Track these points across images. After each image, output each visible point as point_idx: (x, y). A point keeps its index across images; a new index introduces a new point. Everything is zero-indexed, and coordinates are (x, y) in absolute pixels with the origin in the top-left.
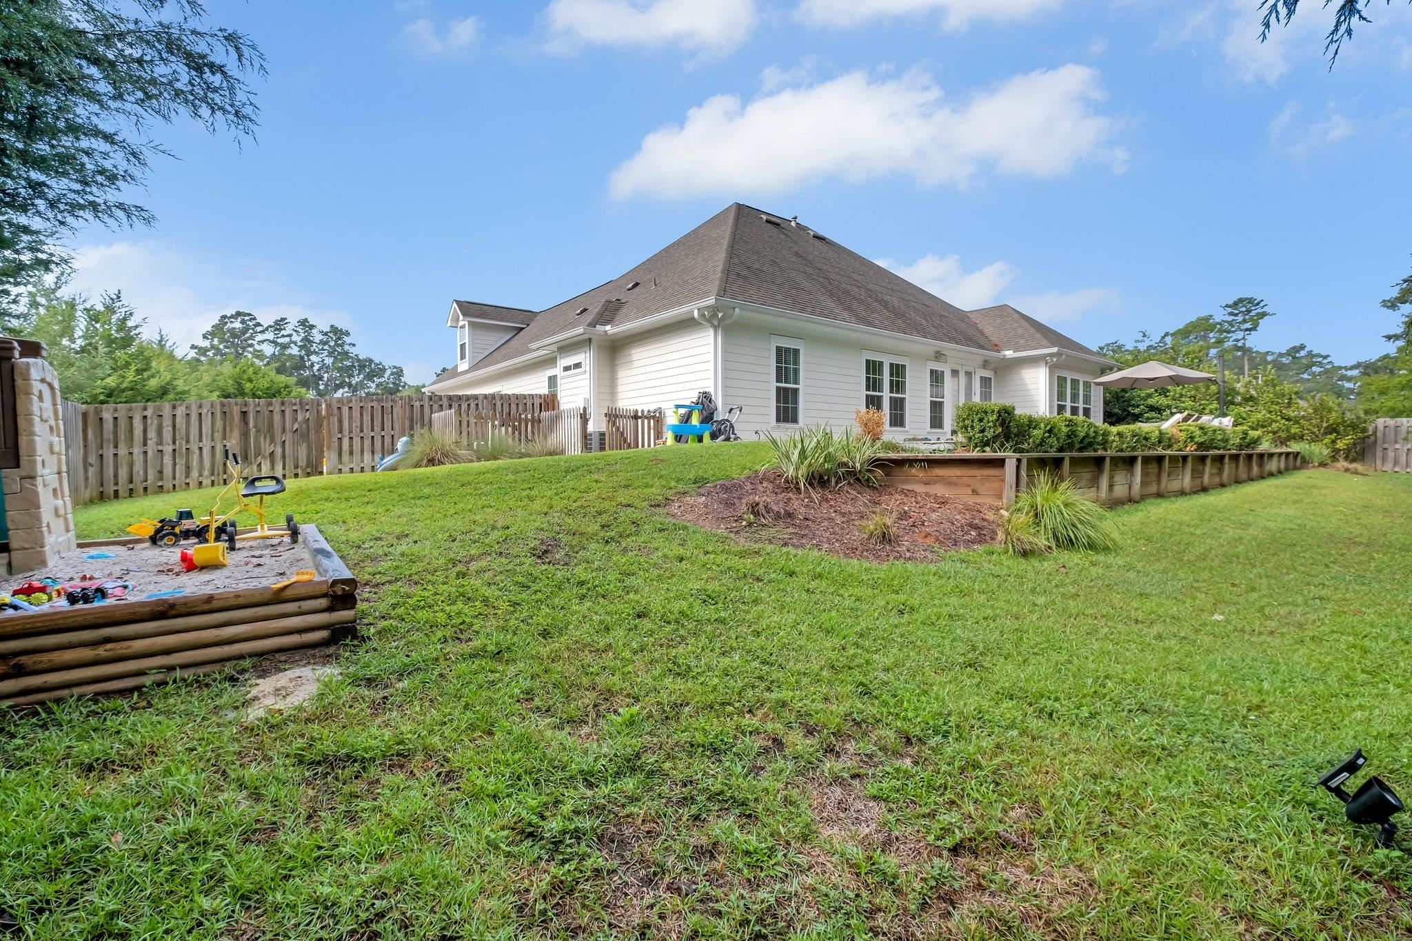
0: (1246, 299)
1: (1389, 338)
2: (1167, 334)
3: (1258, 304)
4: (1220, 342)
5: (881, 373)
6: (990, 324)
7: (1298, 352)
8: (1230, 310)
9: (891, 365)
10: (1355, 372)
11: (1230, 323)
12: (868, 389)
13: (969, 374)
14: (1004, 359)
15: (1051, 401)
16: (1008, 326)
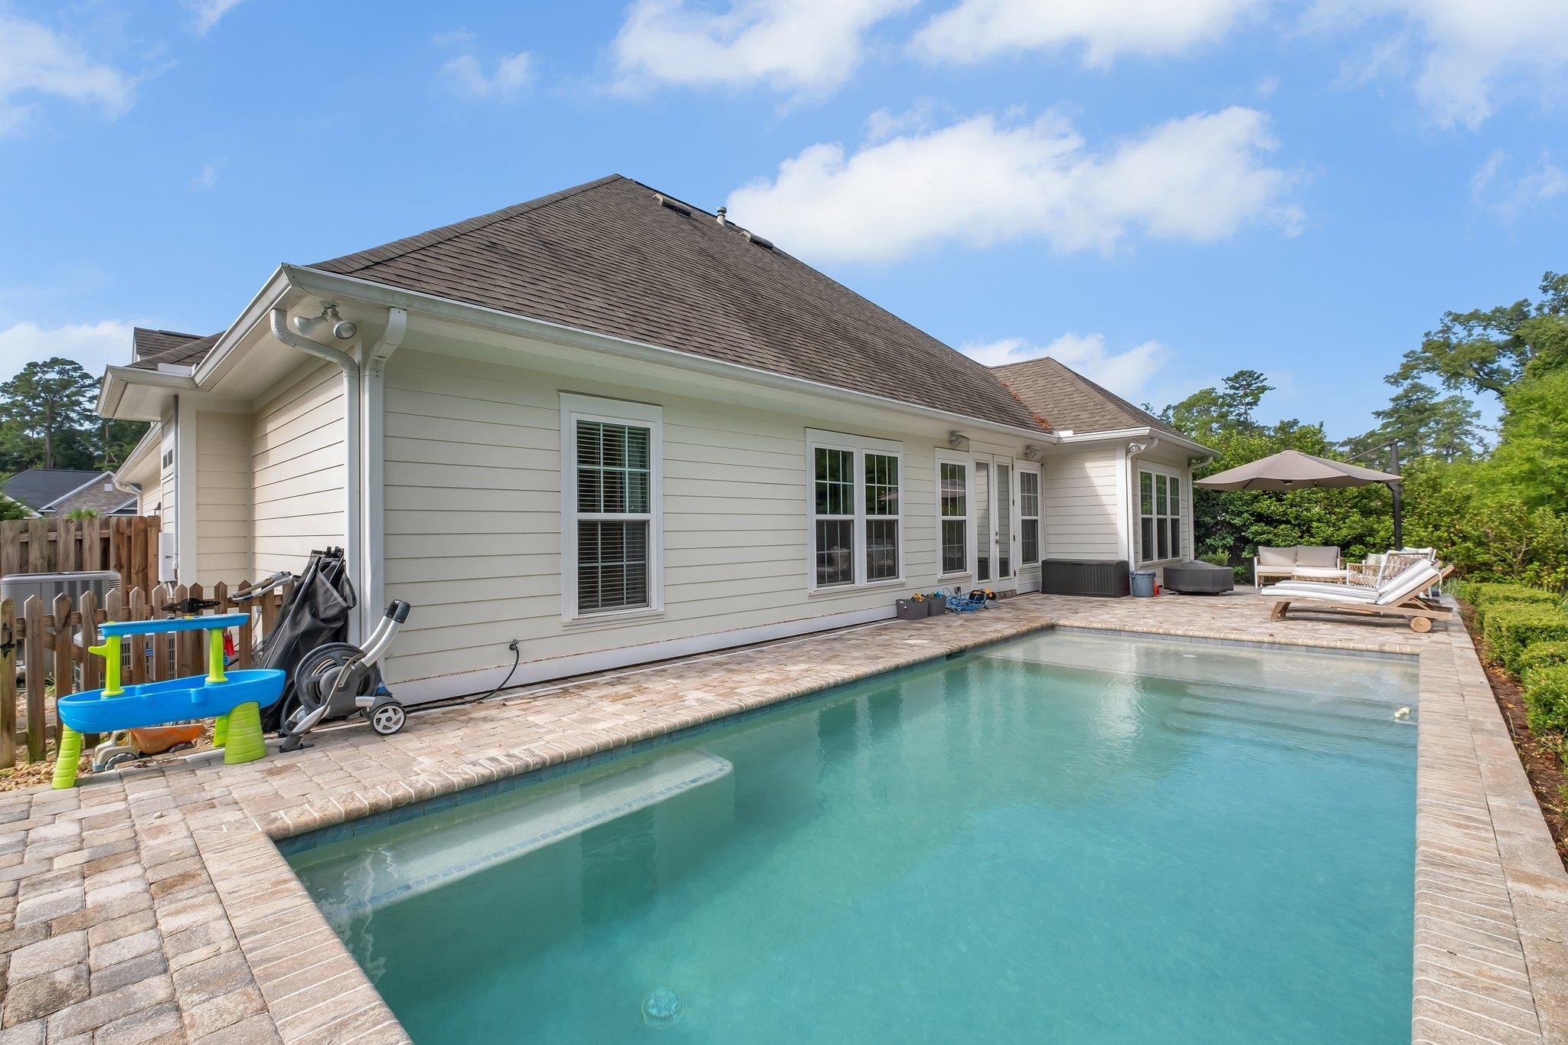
0: (1247, 372)
1: (1378, 414)
2: (1169, 407)
3: (1258, 378)
4: (1223, 416)
5: (848, 476)
6: (1028, 387)
7: (1291, 427)
8: (1231, 383)
9: (869, 457)
10: (1346, 449)
11: (1232, 397)
12: (820, 509)
13: (1004, 471)
14: (1059, 444)
15: (1135, 514)
16: (1056, 391)
